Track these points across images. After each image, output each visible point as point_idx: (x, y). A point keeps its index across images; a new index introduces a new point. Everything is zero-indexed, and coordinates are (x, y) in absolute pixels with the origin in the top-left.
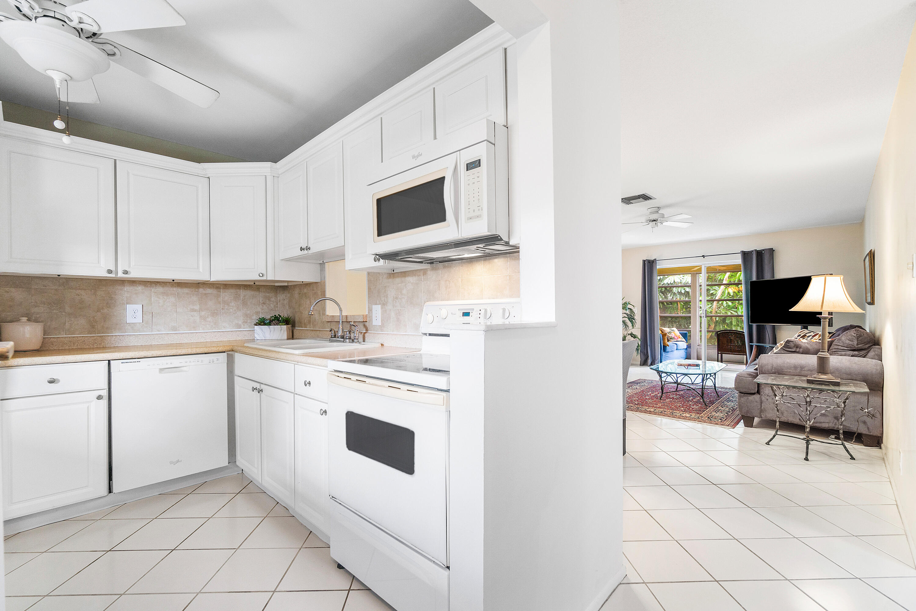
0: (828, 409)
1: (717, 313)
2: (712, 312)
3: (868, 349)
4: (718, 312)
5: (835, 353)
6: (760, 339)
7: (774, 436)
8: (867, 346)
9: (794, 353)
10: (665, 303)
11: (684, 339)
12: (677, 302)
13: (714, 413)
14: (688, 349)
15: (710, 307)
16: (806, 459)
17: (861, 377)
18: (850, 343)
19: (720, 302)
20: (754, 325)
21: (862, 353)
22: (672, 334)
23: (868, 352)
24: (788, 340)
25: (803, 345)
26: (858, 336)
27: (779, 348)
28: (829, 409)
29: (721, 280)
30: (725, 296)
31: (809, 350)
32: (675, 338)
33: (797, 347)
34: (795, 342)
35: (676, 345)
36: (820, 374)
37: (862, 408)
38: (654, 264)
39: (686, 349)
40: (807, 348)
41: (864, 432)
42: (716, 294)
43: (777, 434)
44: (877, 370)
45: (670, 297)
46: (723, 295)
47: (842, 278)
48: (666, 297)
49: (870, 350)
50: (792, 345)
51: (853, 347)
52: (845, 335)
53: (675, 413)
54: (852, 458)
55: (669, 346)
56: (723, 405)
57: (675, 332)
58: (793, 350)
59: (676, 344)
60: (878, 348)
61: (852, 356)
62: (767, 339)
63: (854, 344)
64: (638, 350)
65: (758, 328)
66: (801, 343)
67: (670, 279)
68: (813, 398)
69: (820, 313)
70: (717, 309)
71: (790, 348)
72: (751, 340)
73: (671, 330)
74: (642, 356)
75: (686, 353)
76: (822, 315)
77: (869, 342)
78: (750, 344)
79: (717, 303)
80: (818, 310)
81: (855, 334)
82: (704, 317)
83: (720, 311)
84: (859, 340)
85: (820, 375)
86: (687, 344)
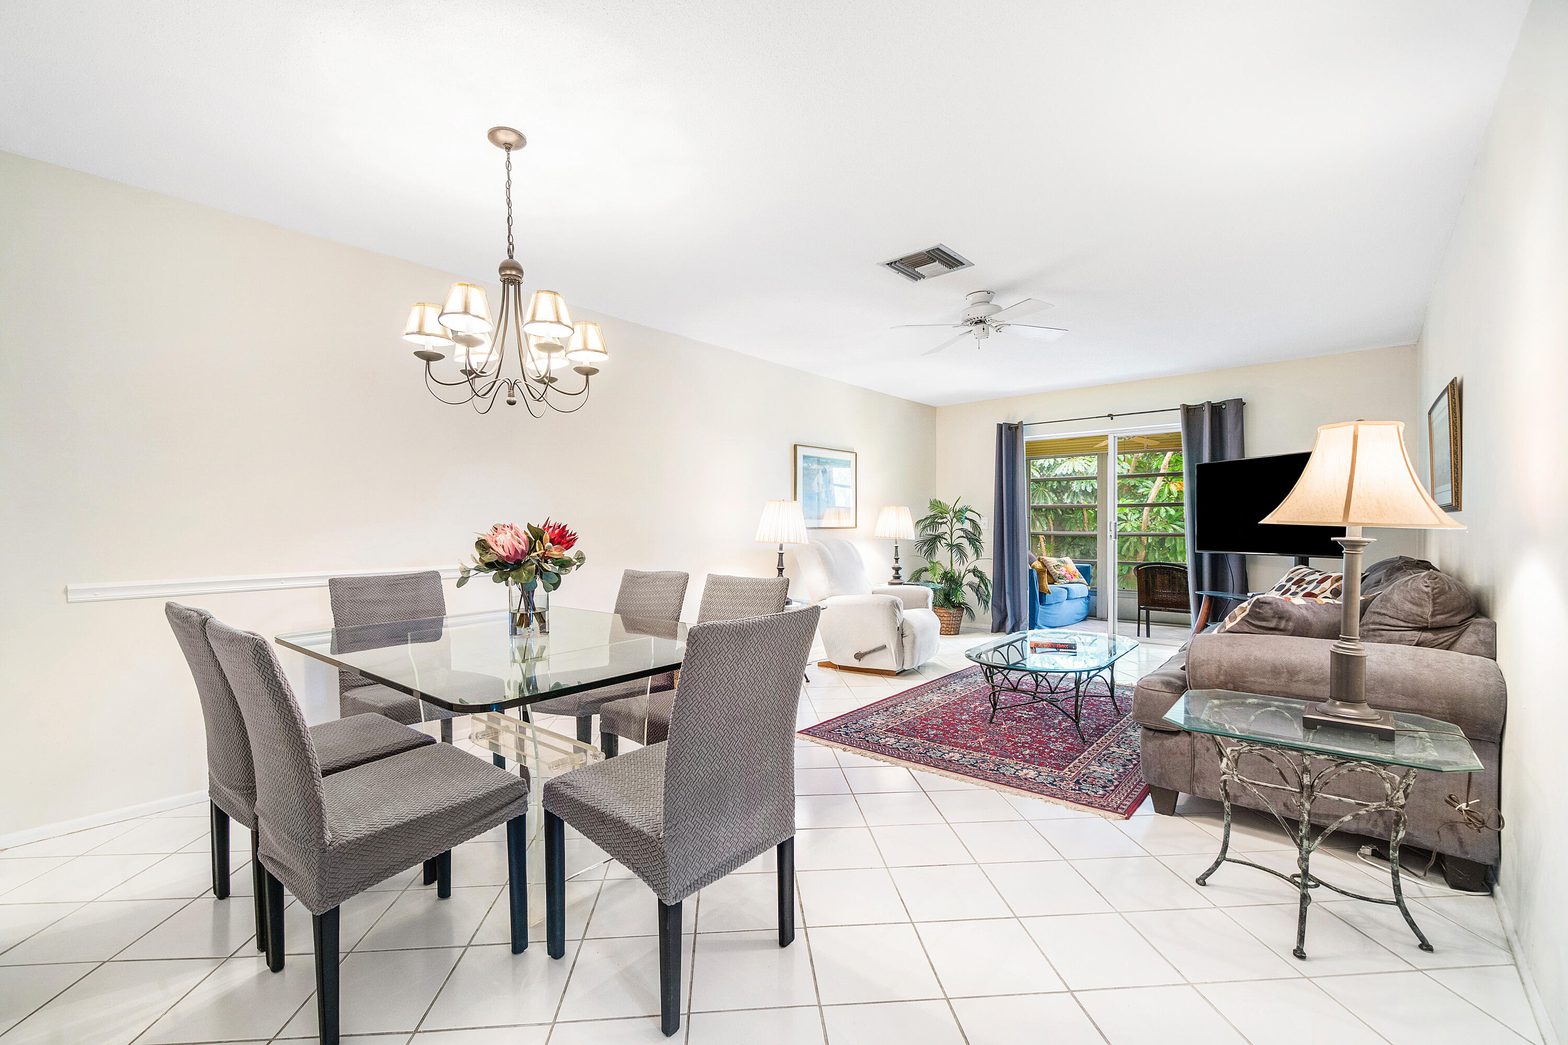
0: (1362, 812)
1: (1150, 530)
2: (1141, 527)
3: (1460, 628)
4: (1151, 526)
5: (1375, 635)
6: (1218, 582)
7: (1217, 864)
8: (1457, 619)
9: (1274, 632)
10: (1059, 510)
11: (1084, 579)
12: (1081, 508)
13: (1094, 767)
14: (1092, 597)
15: (1138, 518)
16: (1299, 954)
17: (1444, 706)
18: (1416, 609)
19: (1155, 509)
20: (1206, 555)
21: (1444, 636)
22: (1061, 569)
23: (1460, 635)
24: (1258, 599)
25: (1295, 612)
26: (1436, 594)
27: (1239, 619)
28: (1365, 812)
29: (1157, 469)
30: (1164, 498)
31: (1310, 624)
32: (1066, 577)
33: (1281, 618)
34: (1276, 603)
35: (1066, 591)
36: (1338, 703)
37: (1450, 797)
38: (1019, 431)
39: (1087, 597)
40: (1306, 620)
41: (1449, 852)
42: (1147, 495)
43: (1225, 859)
44: (1487, 686)
45: (1067, 500)
46: (1160, 497)
47: (1401, 429)
48: (1061, 500)
49: (1465, 630)
50: (1267, 611)
51: (1422, 620)
52: (1402, 588)
53: (1005, 765)
54: (1426, 946)
55: (1050, 594)
56: (1122, 738)
57: (1067, 564)
58: (1272, 624)
59: (1066, 588)
60: (1485, 625)
61: (1417, 645)
62: (1229, 582)
63: (1424, 613)
64: (987, 602)
65: (1214, 560)
66: (1290, 608)
67: (1067, 465)
68: (1319, 778)
69: (1341, 531)
70: (1150, 523)
71: (1264, 620)
72: (1199, 586)
73: (1060, 561)
74: (995, 613)
75: (1088, 604)
76: (1344, 536)
77: (1463, 607)
78: (1196, 592)
79: (1150, 511)
80: (1334, 520)
81: (1427, 587)
82: (1113, 537)
83: (1155, 525)
84: (1438, 603)
85: (1338, 707)
86: (1089, 587)
